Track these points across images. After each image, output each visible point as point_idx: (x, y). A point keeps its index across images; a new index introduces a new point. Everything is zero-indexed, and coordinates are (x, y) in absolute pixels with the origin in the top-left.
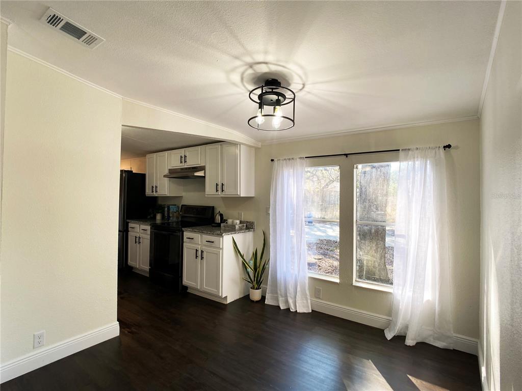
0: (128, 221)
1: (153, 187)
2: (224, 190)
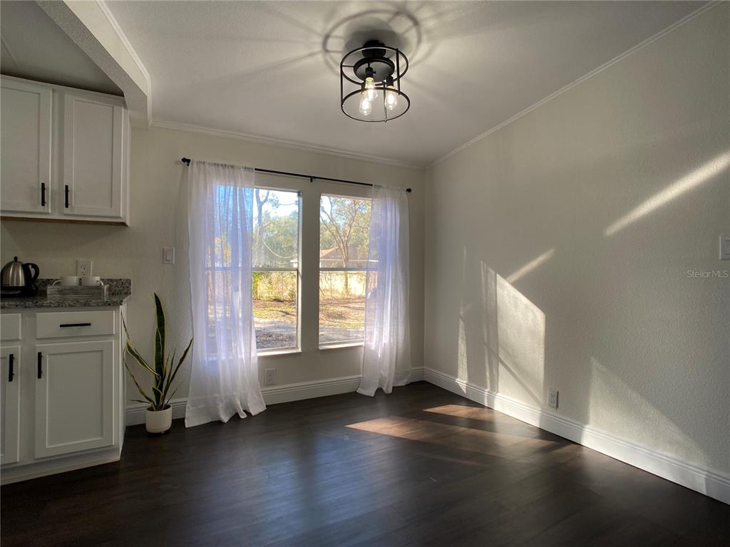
2: (69, 202)
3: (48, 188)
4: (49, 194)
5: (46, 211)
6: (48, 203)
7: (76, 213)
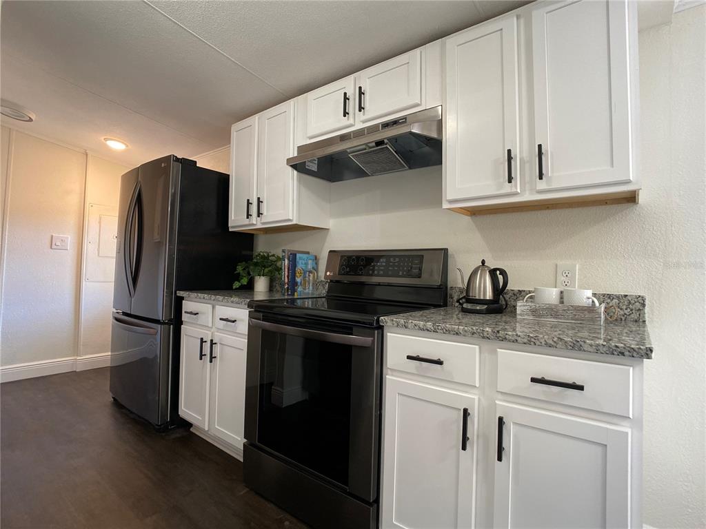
0: (180, 293)
1: (249, 203)
2: (544, 172)
3: (516, 156)
4: (516, 165)
5: (514, 190)
6: (517, 179)
7: (554, 186)
